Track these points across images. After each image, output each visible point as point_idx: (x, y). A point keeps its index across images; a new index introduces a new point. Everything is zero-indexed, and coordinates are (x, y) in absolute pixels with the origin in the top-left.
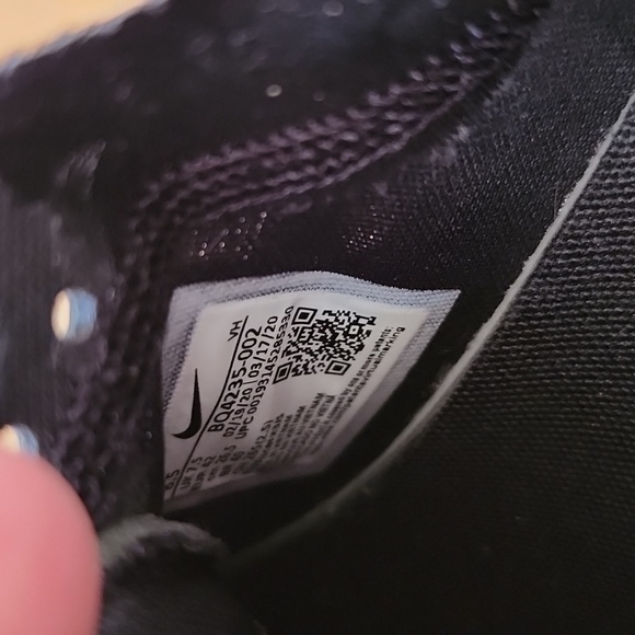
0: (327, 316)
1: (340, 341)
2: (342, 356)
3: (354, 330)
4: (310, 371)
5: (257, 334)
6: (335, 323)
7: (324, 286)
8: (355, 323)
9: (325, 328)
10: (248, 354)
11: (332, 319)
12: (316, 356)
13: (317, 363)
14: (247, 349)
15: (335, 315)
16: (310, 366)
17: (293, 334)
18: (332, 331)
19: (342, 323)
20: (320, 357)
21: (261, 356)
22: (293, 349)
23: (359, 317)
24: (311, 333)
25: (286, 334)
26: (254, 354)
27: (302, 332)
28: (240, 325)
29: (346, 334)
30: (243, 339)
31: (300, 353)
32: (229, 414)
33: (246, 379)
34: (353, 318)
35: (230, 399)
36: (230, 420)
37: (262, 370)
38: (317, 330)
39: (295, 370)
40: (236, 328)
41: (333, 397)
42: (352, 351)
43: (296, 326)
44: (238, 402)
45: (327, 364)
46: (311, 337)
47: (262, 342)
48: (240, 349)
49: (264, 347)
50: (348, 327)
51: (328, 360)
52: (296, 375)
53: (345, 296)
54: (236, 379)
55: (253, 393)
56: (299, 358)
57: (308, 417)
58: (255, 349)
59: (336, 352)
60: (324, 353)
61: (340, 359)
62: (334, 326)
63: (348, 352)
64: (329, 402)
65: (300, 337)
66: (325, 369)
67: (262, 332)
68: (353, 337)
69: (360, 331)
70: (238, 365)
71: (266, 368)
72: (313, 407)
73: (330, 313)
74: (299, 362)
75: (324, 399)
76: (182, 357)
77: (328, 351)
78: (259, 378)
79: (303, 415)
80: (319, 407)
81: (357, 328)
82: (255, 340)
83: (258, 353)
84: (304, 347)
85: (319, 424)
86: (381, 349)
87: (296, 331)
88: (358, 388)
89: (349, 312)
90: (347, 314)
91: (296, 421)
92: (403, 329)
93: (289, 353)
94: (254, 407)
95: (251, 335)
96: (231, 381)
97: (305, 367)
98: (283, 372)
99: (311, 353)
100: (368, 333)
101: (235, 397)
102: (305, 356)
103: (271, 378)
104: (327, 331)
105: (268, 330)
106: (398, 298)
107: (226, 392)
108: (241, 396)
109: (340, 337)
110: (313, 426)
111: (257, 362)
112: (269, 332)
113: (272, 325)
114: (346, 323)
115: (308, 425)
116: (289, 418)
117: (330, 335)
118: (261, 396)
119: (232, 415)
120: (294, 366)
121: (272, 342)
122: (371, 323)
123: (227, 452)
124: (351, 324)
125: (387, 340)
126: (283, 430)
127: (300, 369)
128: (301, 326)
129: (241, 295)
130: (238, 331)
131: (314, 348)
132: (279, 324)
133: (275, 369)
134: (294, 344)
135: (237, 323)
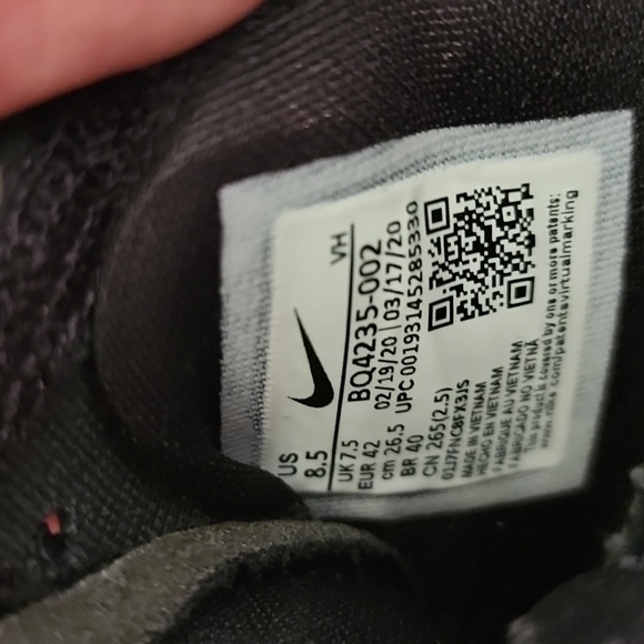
0: (463, 204)
1: (499, 239)
2: (516, 267)
3: (509, 214)
4: (485, 308)
5: (378, 252)
6: (480, 210)
7: (440, 157)
8: (506, 202)
9: (470, 222)
10: (373, 285)
11: (471, 205)
12: (482, 281)
13: (489, 293)
14: (369, 277)
15: (472, 197)
16: (482, 300)
17: (435, 250)
18: (481, 225)
19: (488, 208)
20: (488, 281)
21: (395, 286)
22: (446, 276)
23: (506, 192)
24: (458, 243)
25: (425, 251)
26: (383, 285)
27: (447, 245)
28: (346, 239)
29: (501, 223)
30: (358, 262)
31: (458, 281)
32: (370, 374)
33: (380, 322)
34: (501, 197)
35: (363, 352)
36: (374, 382)
37: (404, 310)
38: (462, 233)
39: (461, 309)
40: (340, 244)
41: (534, 343)
42: (524, 251)
43: (434, 236)
44: (378, 356)
45: (503, 290)
46: (461, 250)
47: (389, 266)
48: (358, 279)
49: (394, 273)
50: (499, 211)
51: (502, 283)
52: (466, 318)
53: (473, 163)
54: (365, 323)
55: (401, 345)
56: (459, 289)
57: (512, 383)
58: (382, 276)
59: (504, 263)
60: (491, 273)
61: (516, 275)
62: (479, 215)
63: (520, 256)
64: (532, 352)
65: (447, 254)
66: (504, 300)
67: (384, 248)
68: (512, 225)
69: (519, 214)
70: (361, 303)
71: (409, 305)
72: (514, 367)
73: (465, 196)
74: (462, 297)
75: (525, 351)
76: (266, 289)
77: (493, 266)
78: (402, 321)
79: (503, 381)
80: (522, 365)
81: (511, 209)
82: (378, 263)
83: (388, 282)
84: (460, 269)
85: (533, 393)
86: (560, 236)
87: (438, 245)
88: (563, 316)
89: (490, 189)
90: (489, 193)
91: (495, 391)
92: (576, 194)
93: (441, 282)
94: (410, 366)
95: (369, 255)
96: (355, 325)
97: (475, 302)
98: (441, 314)
99: (473, 278)
100: (531, 212)
101: (372, 348)
102: (469, 286)
103: (424, 322)
104: (476, 228)
105: (393, 245)
106: (543, 140)
107: (353, 342)
108: (380, 348)
109: (497, 233)
110: (526, 397)
111: (392, 296)
112: (395, 248)
113: (396, 237)
114: (494, 207)
115: (517, 396)
116: (481, 387)
117: (481, 233)
118: (416, 349)
119: (376, 375)
120: (457, 303)
121: (405, 263)
122: (527, 196)
123: (394, 435)
124: (501, 207)
125: (561, 218)
126: (478, 406)
127: (469, 307)
128: (441, 234)
129: (330, 192)
130: (346, 250)
131: (474, 268)
132: (405, 233)
133: (424, 307)
134: (444, 268)
135: (339, 237)
